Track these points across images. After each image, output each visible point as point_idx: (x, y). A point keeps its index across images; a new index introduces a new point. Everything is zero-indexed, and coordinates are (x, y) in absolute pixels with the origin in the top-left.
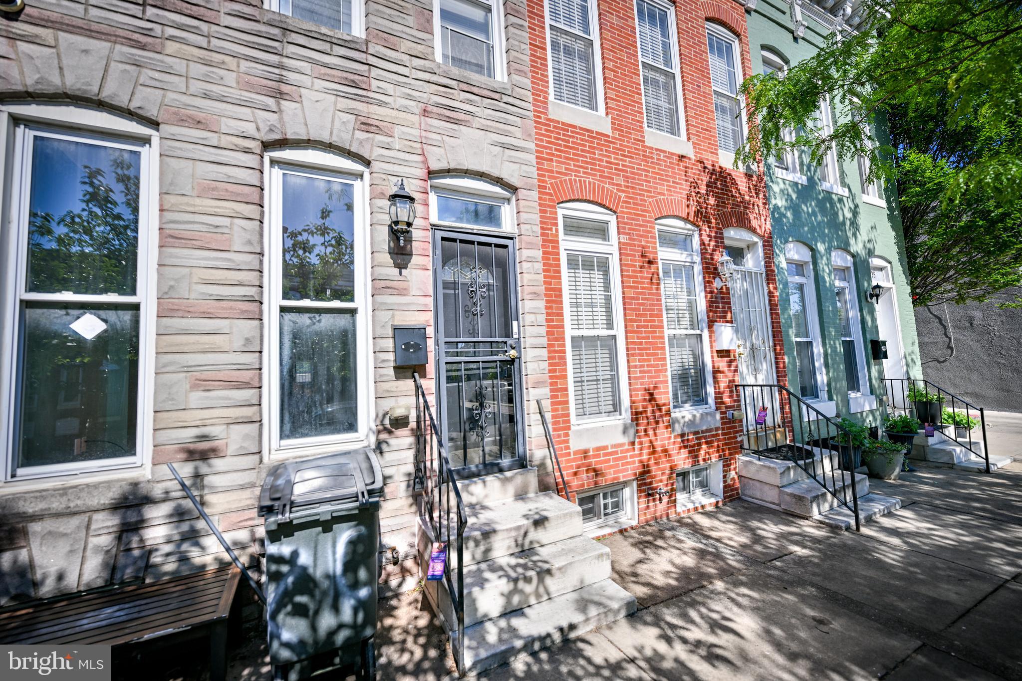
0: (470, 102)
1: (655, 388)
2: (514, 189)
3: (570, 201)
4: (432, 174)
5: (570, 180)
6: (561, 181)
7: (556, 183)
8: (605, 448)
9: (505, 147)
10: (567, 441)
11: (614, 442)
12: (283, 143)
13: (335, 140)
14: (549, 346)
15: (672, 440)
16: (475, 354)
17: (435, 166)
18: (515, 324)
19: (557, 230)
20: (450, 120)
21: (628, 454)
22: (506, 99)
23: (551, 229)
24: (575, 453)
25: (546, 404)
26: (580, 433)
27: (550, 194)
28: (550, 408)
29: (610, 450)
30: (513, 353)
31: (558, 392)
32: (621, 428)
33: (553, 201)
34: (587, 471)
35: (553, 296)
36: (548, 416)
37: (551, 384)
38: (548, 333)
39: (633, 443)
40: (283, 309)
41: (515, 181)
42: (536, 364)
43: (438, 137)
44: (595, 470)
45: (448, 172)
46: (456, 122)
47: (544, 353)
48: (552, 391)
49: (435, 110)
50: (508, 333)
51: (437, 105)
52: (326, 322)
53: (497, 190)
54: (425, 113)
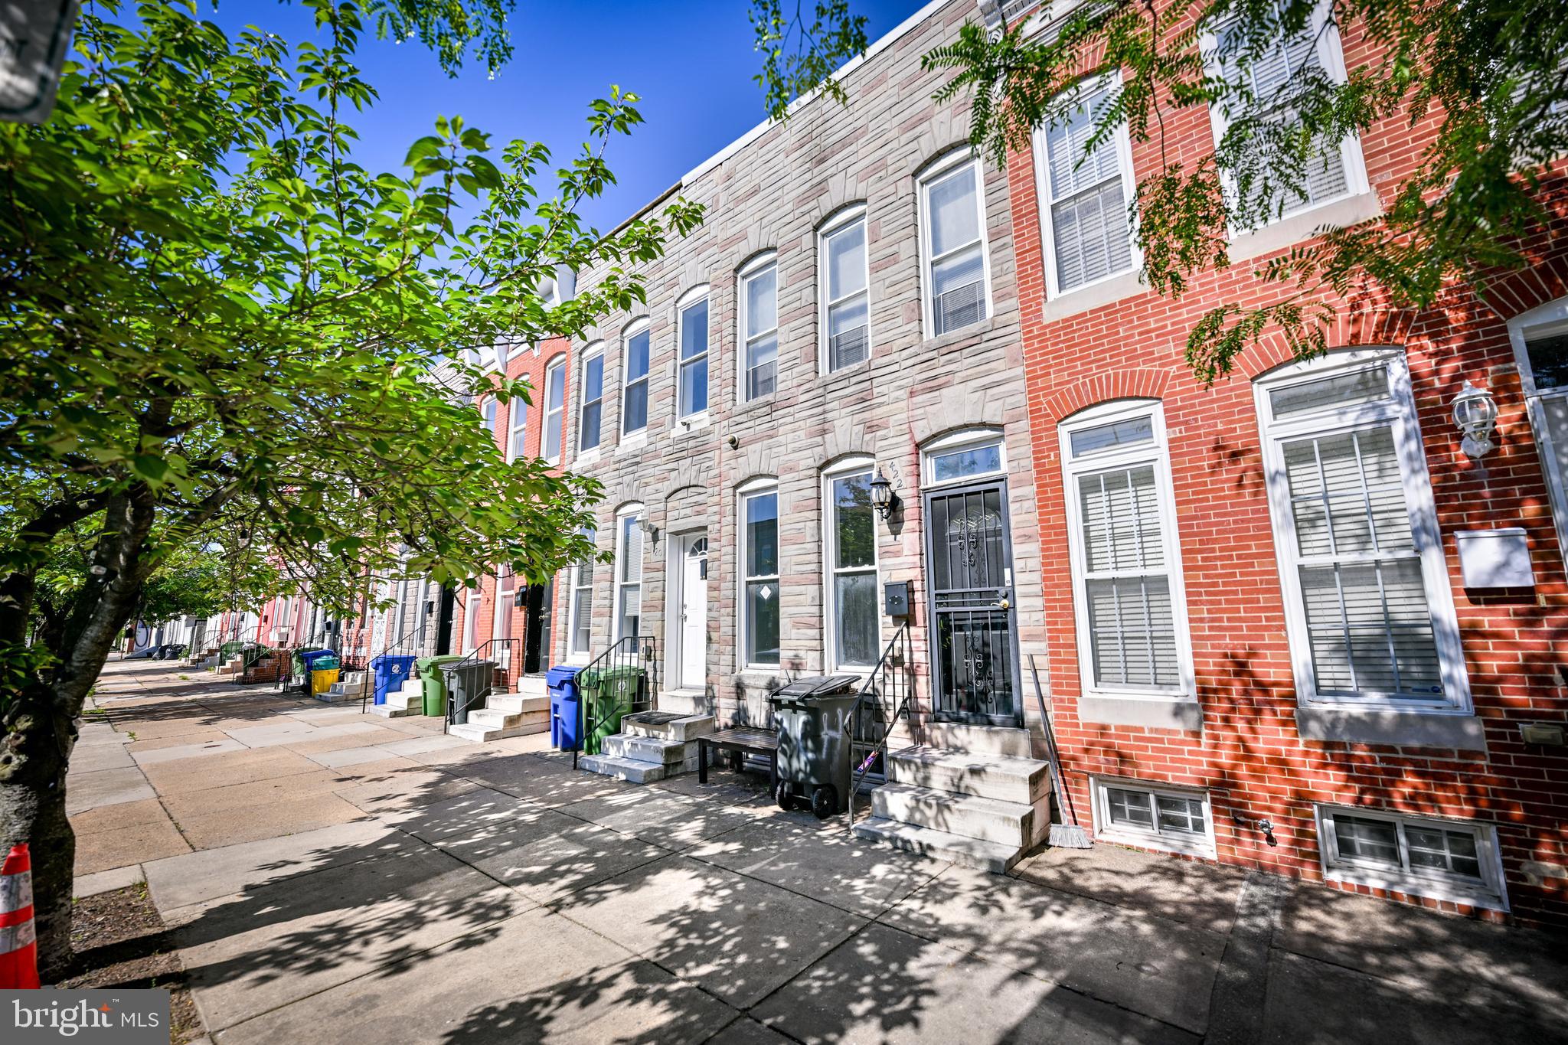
0: (950, 362)
1: (1249, 655)
2: (1000, 427)
3: (1079, 411)
4: (918, 446)
5: (1076, 387)
6: (1062, 394)
7: (1056, 399)
8: (1141, 730)
9: (985, 388)
10: (1075, 709)
11: (1155, 726)
12: (828, 463)
13: (853, 448)
14: (1046, 594)
15: (1301, 747)
16: (963, 604)
17: (919, 438)
18: (1007, 572)
19: (1058, 456)
20: (932, 389)
21: (1186, 748)
22: (985, 337)
23: (1049, 456)
24: (1085, 725)
25: (1042, 661)
26: (1093, 703)
27: (1048, 415)
28: (1047, 666)
29: (1147, 734)
30: (1005, 602)
31: (1062, 649)
32: (1169, 709)
33: (1052, 421)
34: (1106, 753)
35: (1054, 536)
36: (1043, 676)
37: (1050, 638)
38: (1044, 579)
39: (1197, 734)
40: (837, 575)
41: (997, 420)
42: (1026, 616)
43: (921, 411)
44: (1119, 755)
45: (935, 437)
46: (938, 388)
47: (1039, 602)
48: (1051, 646)
49: (919, 387)
50: (1000, 582)
51: (922, 382)
52: (862, 581)
53: (987, 433)
54: (912, 394)
